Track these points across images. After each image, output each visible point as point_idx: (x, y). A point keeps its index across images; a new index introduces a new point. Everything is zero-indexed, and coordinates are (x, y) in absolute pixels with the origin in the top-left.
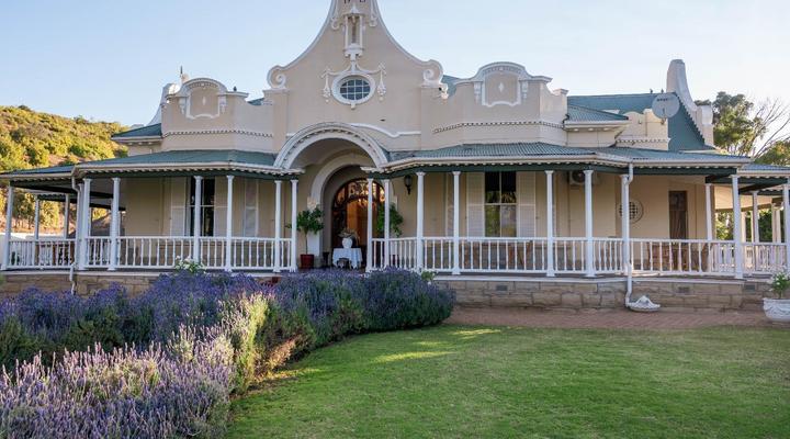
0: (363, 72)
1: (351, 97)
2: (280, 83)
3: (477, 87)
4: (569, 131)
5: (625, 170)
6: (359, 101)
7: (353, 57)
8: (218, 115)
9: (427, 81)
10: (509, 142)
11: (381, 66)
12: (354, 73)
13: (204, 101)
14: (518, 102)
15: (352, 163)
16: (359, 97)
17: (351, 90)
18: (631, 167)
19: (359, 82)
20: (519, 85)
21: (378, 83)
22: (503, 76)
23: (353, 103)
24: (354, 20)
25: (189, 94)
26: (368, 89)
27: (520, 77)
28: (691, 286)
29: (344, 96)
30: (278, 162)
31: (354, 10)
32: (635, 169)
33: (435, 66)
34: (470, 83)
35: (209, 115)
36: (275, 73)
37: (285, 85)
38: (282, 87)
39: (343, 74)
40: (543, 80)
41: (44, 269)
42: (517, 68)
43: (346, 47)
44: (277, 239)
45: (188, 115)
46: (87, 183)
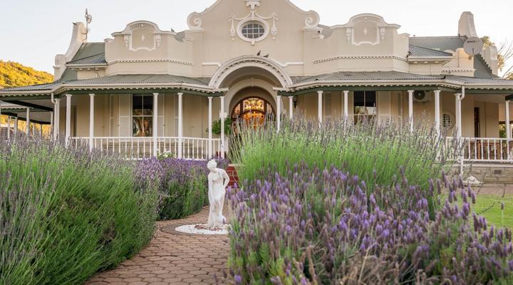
0: (260, 18)
1: (250, 37)
2: (197, 25)
3: (348, 31)
4: (411, 63)
5: (459, 90)
6: (257, 40)
7: (253, 7)
8: (154, 48)
9: (308, 26)
10: (372, 71)
11: (274, 14)
12: (253, 18)
13: (143, 38)
14: (378, 42)
15: (253, 85)
16: (256, 37)
17: (250, 31)
18: (463, 88)
19: (256, 26)
20: (378, 30)
21: (271, 26)
22: (368, 25)
23: (253, 41)
25: (131, 32)
26: (262, 31)
27: (379, 25)
28: (503, 169)
29: (245, 36)
30: (211, 83)
32: (466, 89)
33: (314, 15)
34: (344, 28)
35: (148, 49)
36: (193, 18)
37: (201, 27)
38: (198, 28)
39: (246, 19)
40: (396, 27)
42: (378, 18)
44: (210, 139)
45: (131, 48)
46: (69, 97)
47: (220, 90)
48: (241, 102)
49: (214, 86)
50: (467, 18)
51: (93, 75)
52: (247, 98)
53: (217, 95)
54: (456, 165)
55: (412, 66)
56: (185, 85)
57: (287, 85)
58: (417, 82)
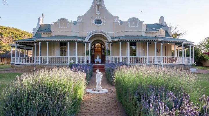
0: (101, 18)
1: (97, 24)
2: (80, 20)
3: (128, 23)
4: (147, 33)
5: (162, 42)
6: (100, 25)
7: (98, 15)
8: (67, 27)
9: (115, 21)
10: (135, 35)
11: (105, 17)
12: (98, 18)
13: (63, 24)
14: (137, 26)
16: (99, 24)
17: (97, 22)
18: (163, 41)
19: (99, 20)
20: (137, 23)
21: (104, 21)
22: (134, 21)
23: (98, 25)
24: (98, 6)
25: (59, 22)
26: (101, 22)
27: (137, 21)
28: (174, 66)
29: (96, 24)
31: (98, 3)
33: (117, 17)
34: (127, 22)
35: (65, 27)
36: (79, 17)
37: (82, 20)
38: (81, 21)
39: (96, 18)
40: (143, 22)
41: (26, 64)
42: (137, 19)
43: (96, 12)
44: (86, 56)
45: (59, 27)
46: (40, 43)
47: (88, 41)
48: (94, 44)
49: (87, 40)
50: (162, 18)
51: (47, 36)
52: (96, 43)
53: (88, 43)
54: (161, 65)
55: (147, 34)
56: (78, 40)
57: (110, 40)
58: (150, 40)
